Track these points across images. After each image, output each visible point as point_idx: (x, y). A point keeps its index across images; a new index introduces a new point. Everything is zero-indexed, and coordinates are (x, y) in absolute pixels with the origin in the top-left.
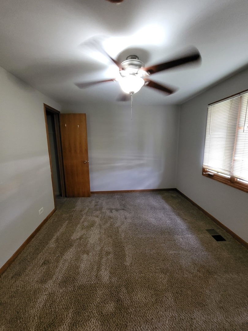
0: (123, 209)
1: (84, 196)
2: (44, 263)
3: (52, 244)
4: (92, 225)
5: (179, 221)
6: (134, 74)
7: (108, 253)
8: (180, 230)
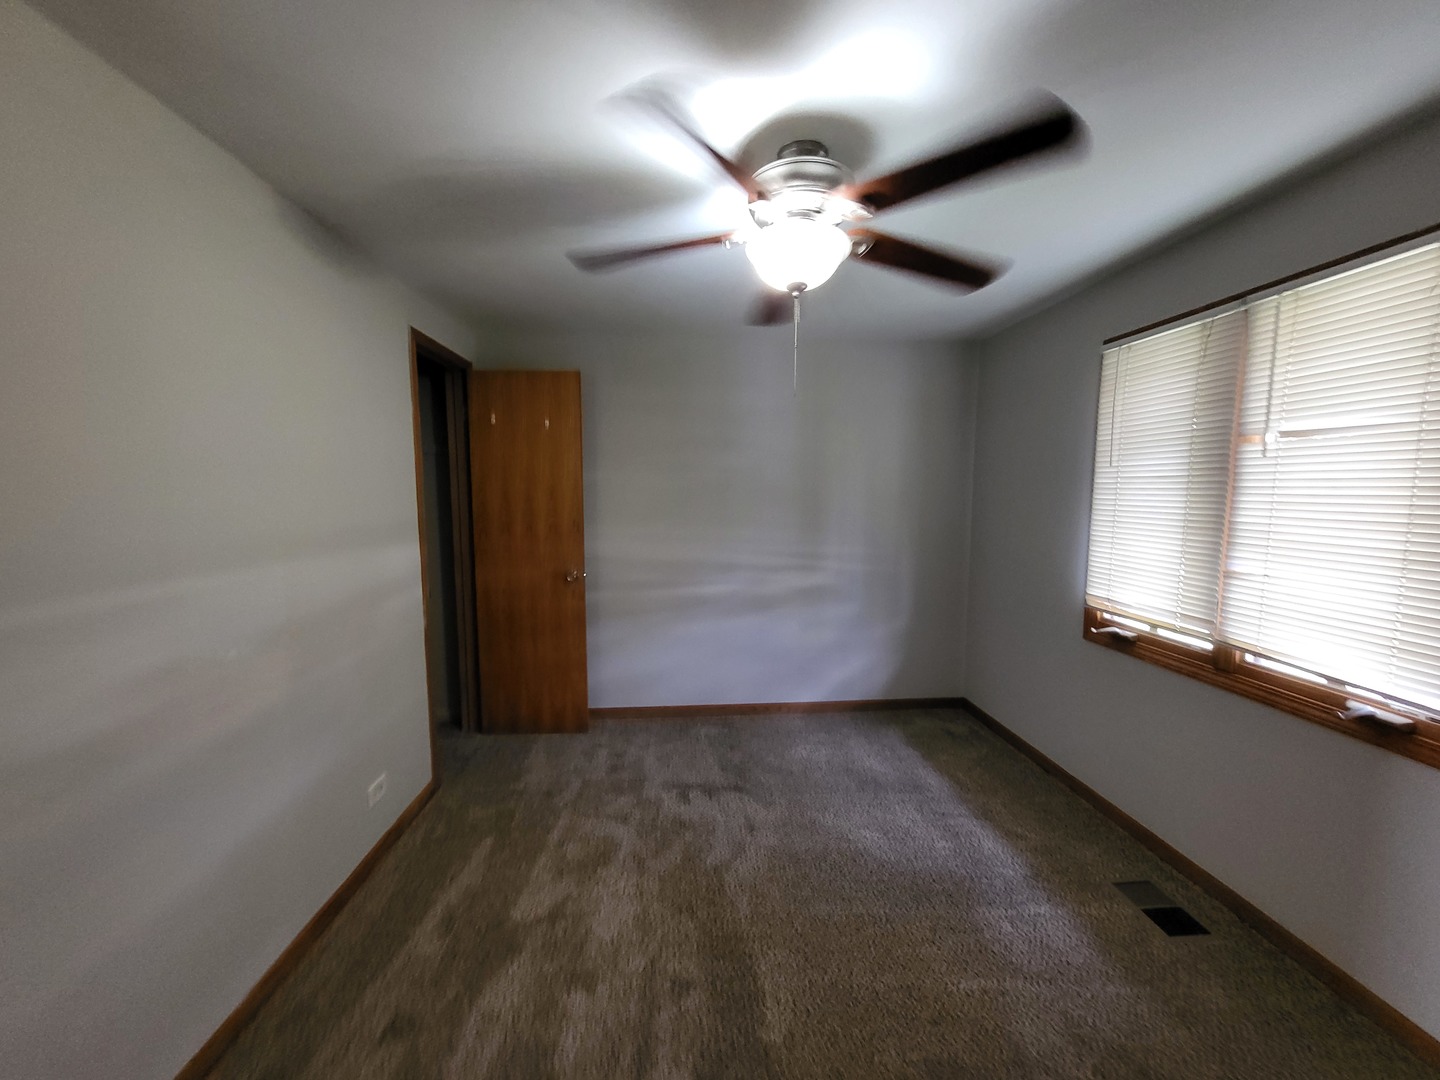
0: (737, 789)
1: (558, 728)
2: (394, 1030)
3: (426, 942)
4: (603, 854)
5: (989, 843)
6: (806, 214)
7: (681, 987)
8: (998, 883)
